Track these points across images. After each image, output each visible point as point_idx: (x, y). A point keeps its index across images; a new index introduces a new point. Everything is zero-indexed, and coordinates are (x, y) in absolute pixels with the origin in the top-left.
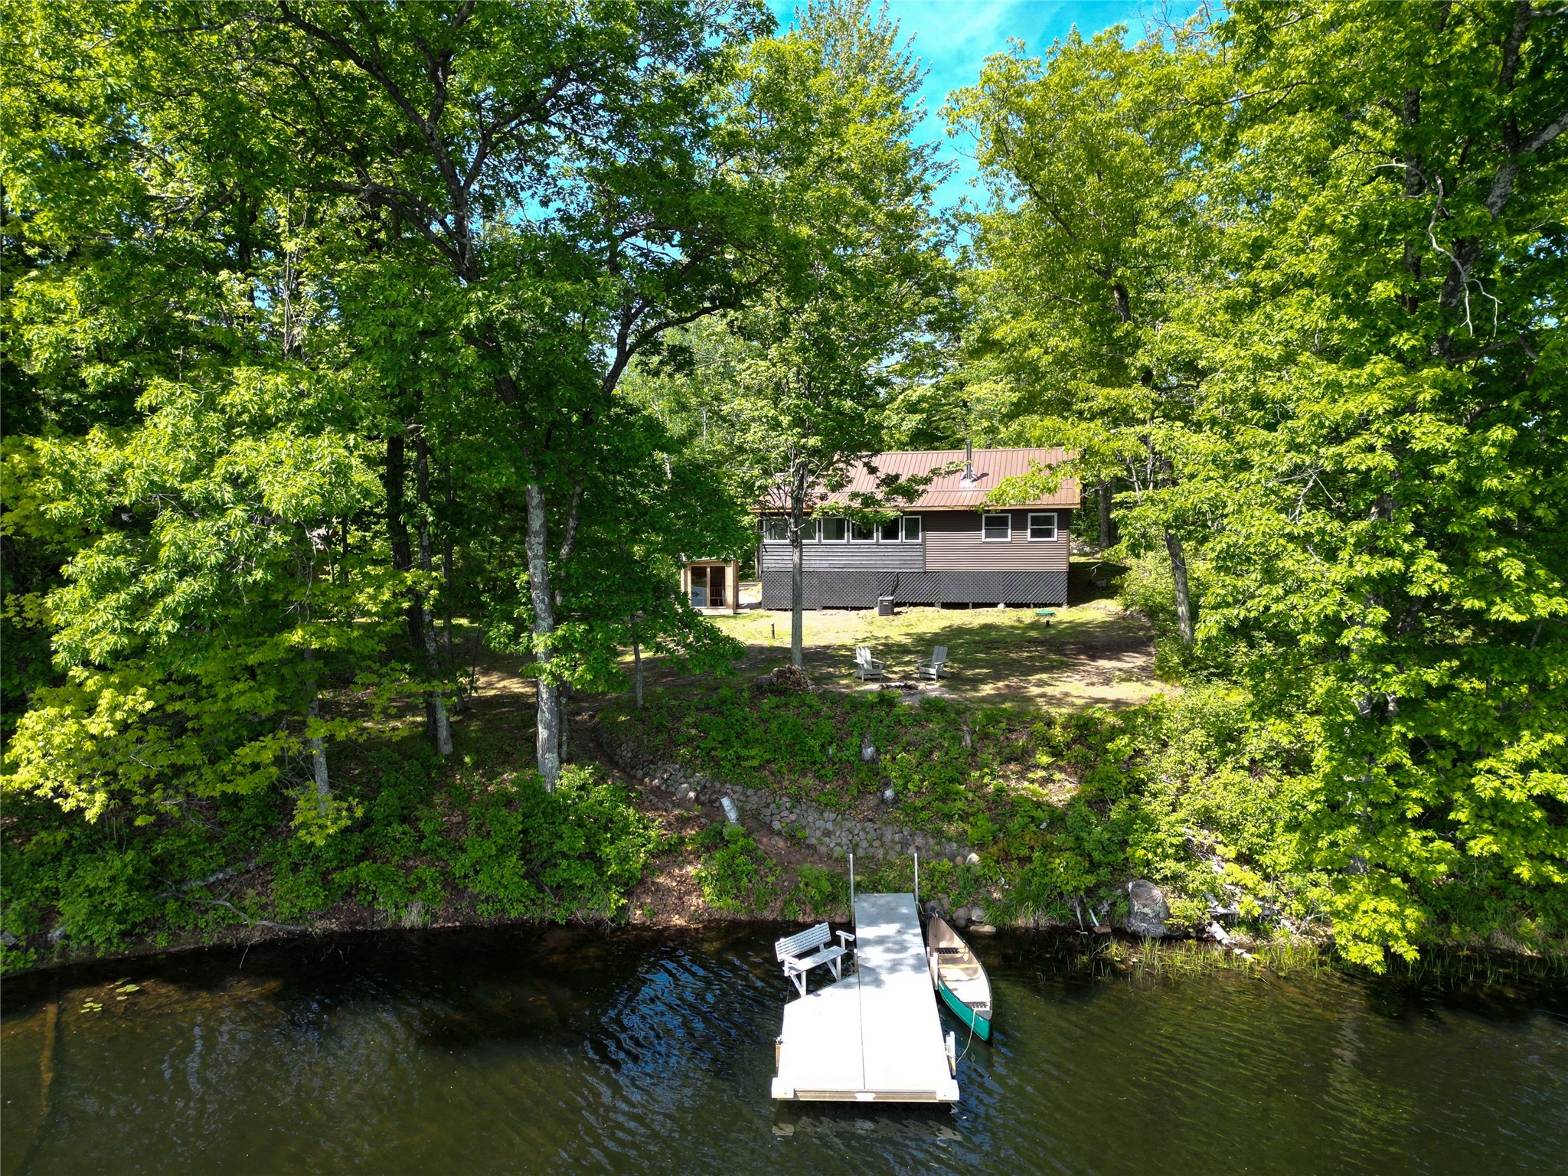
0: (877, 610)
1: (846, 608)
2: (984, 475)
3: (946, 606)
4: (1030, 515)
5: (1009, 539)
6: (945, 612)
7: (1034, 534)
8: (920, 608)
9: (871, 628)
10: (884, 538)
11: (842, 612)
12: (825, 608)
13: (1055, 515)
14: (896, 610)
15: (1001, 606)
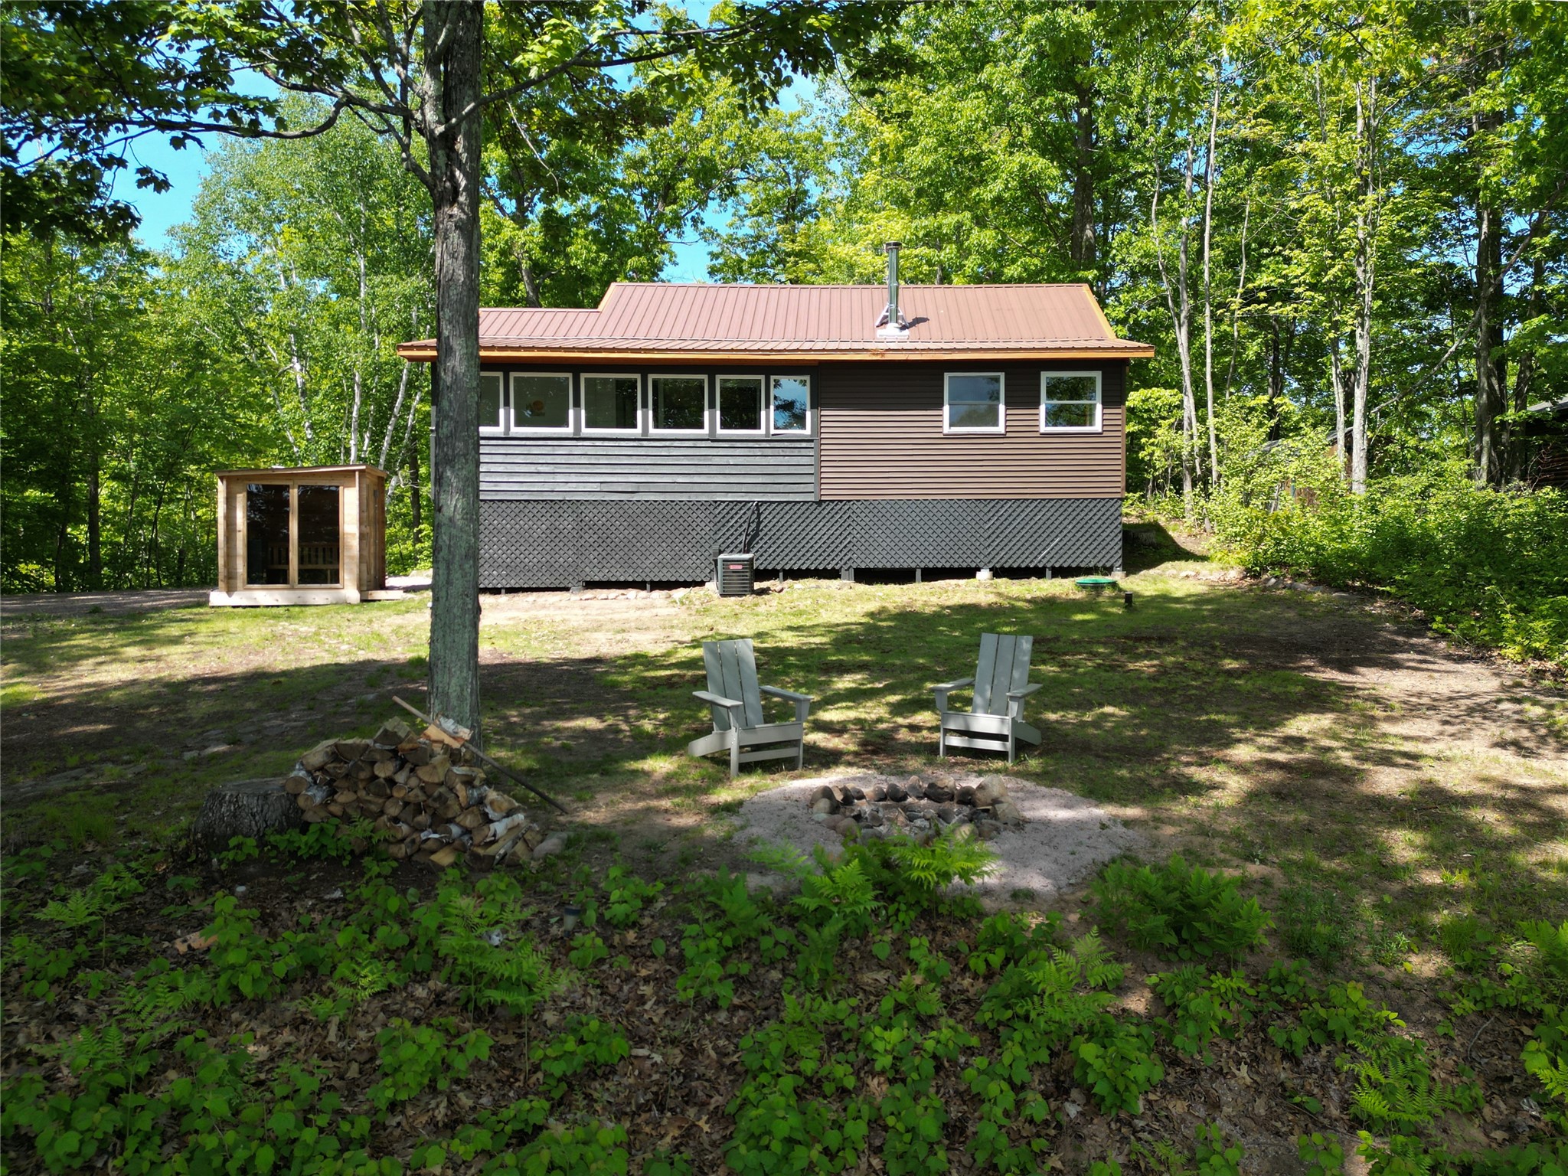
0: (712, 587)
1: (640, 585)
2: (918, 321)
3: (866, 576)
4: (1045, 376)
5: (1000, 429)
6: (862, 588)
7: (1054, 417)
8: (811, 583)
9: (708, 621)
10: (725, 425)
11: (632, 593)
12: (591, 585)
13: (1098, 375)
14: (757, 586)
15: (984, 575)
